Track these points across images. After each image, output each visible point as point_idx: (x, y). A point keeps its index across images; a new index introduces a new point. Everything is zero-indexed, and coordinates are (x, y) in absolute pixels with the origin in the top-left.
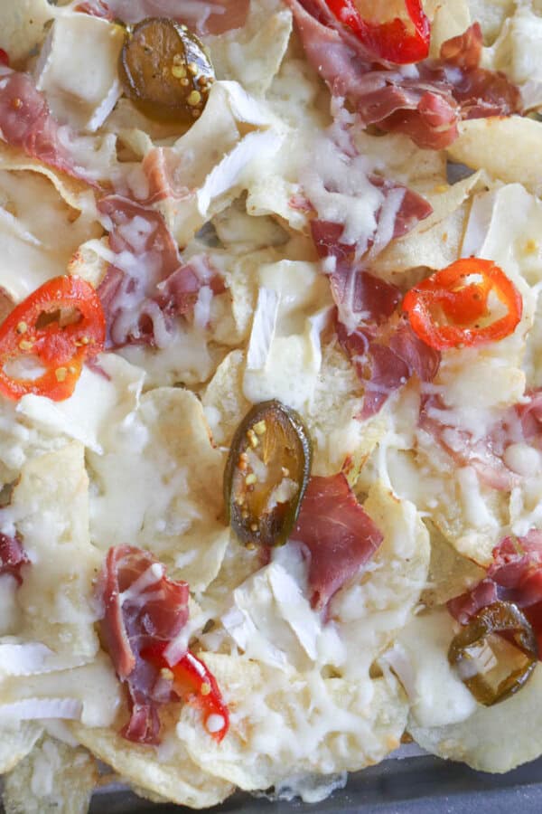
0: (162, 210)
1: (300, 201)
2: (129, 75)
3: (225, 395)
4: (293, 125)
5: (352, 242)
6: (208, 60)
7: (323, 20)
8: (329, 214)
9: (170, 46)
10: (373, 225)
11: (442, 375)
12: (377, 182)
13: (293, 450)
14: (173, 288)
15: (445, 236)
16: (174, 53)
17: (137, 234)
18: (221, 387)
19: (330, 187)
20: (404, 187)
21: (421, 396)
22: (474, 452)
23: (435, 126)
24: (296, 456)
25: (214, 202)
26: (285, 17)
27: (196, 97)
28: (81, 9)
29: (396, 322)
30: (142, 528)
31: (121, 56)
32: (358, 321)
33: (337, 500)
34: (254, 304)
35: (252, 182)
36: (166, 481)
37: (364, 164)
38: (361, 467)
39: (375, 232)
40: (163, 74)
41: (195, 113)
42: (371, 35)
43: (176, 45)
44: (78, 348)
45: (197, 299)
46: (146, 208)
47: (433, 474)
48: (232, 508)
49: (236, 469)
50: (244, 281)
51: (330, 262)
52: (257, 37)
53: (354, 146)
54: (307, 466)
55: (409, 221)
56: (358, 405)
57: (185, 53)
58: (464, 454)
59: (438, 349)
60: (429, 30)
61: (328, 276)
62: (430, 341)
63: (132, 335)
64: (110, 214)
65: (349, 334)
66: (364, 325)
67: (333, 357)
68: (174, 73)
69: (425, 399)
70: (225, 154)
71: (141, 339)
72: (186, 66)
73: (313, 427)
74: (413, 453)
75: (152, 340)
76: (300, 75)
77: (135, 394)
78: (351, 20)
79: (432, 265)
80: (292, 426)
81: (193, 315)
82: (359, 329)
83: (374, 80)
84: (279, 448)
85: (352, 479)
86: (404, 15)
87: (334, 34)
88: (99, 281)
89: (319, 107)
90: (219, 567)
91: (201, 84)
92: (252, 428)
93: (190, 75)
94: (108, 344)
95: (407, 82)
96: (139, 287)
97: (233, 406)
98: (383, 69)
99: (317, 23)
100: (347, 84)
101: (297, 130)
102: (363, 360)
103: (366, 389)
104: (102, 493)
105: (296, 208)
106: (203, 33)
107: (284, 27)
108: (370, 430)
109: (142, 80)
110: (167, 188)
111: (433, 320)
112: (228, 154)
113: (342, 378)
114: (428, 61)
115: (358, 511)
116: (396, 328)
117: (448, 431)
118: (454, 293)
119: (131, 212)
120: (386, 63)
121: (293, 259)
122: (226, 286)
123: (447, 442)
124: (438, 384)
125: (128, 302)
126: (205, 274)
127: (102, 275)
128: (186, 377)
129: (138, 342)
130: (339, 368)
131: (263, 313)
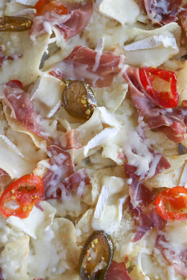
0: (70, 153)
1: (122, 156)
2: (65, 100)
3: (85, 225)
4: (123, 124)
5: (139, 174)
6: (95, 98)
7: (139, 89)
8: (132, 163)
9: (82, 92)
10: (148, 169)
11: (166, 228)
12: (151, 151)
13: (107, 251)
14: (71, 180)
15: (174, 175)
16: (83, 94)
17: (60, 160)
18: (84, 222)
19: (134, 151)
20: (161, 155)
21: (157, 235)
22: (175, 260)
23: (176, 135)
24: (107, 254)
25: (90, 150)
26: (126, 86)
27: (88, 112)
28: (51, 73)
29: (152, 207)
30: (47, 270)
31: (63, 93)
32: (138, 205)
33: (121, 272)
34: (100, 192)
35: (105, 146)
36: (58, 253)
37: (148, 142)
38: (131, 261)
39: (148, 171)
40: (78, 101)
41: (88, 117)
42: (157, 96)
43: (84, 91)
44: (33, 199)
45: (79, 185)
46: (65, 151)
47: (158, 265)
48: (81, 270)
49: (85, 255)
50: (97, 181)
51: (130, 181)
52: (113, 92)
53: (145, 135)
54: (111, 258)
55: (161, 169)
56: (133, 236)
57: (87, 95)
58: (171, 261)
59: (166, 219)
60: (178, 98)
61: (129, 185)
62: (163, 217)
63: (53, 196)
64: (51, 151)
65: (134, 209)
66: (139, 206)
67: (127, 215)
68: (82, 102)
69: (158, 237)
70: (96, 134)
71: (56, 197)
72: (87, 99)
73: (116, 242)
74: (152, 256)
75: (60, 198)
76: (128, 105)
77: (51, 219)
78: (150, 90)
79: (168, 186)
80: (107, 242)
81: (77, 191)
82: (137, 207)
83: (155, 112)
84: (102, 248)
85: (128, 265)
86: (169, 90)
87: (143, 94)
88: (44, 174)
89: (134, 117)
91: (90, 107)
92: (93, 241)
93: (87, 103)
94: (44, 198)
95: (168, 114)
96: (58, 178)
97: (87, 230)
98: (160, 108)
99: (137, 90)
100: (145, 113)
101: (124, 126)
102: (138, 218)
103: (137, 230)
104: (34, 254)
105: (121, 158)
106: (94, 86)
107: (125, 90)
108: (137, 246)
109: (70, 102)
110: (73, 145)
111: (165, 209)
112: (98, 135)
113: (129, 225)
114: (176, 108)
115: (128, 277)
116: (151, 209)
117: (166, 250)
118: (175, 198)
119: (59, 152)
120: (161, 106)
121: (116, 176)
122: (90, 183)
123: (165, 255)
124: (165, 231)
125: (53, 183)
126: (83, 176)
127: (45, 173)
128: (71, 214)
129: (54, 198)
130: (128, 220)
131: (103, 195)
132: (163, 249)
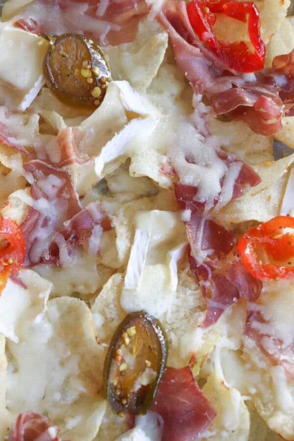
0: (69, 172)
1: (168, 169)
2: (51, 73)
3: (107, 306)
4: (165, 112)
5: (202, 200)
6: (107, 64)
7: (190, 40)
8: (188, 180)
9: (80, 55)
10: (218, 188)
11: (263, 298)
12: (223, 157)
13: (154, 349)
14: (75, 226)
15: (270, 197)
16: (83, 59)
17: (51, 187)
18: (107, 299)
19: (190, 159)
20: (242, 161)
21: (248, 312)
22: (284, 355)
23: (266, 120)
24: (156, 353)
25: (106, 165)
26: (163, 37)
27: (97, 91)
28: (18, 25)
29: (232, 259)
30: (44, 398)
31: (45, 61)
32: (205, 257)
33: (185, 385)
34: (132, 240)
35: (134, 153)
36: (62, 364)
37: (215, 141)
38: (202, 363)
39: (220, 194)
40: (75, 74)
41: (96, 102)
42: (224, 52)
43: (85, 55)
44: (5, 266)
45: (91, 234)
46: (58, 170)
47: (254, 368)
48: (109, 388)
49: (113, 360)
50: (125, 223)
51: (187, 214)
52: (141, 51)
53: (207, 129)
54: (163, 361)
55: (244, 187)
56: (202, 317)
57: (91, 60)
58: (277, 356)
59: (261, 280)
60: (265, 51)
61: (185, 223)
62: (255, 274)
63: (44, 257)
64: (32, 172)
65: (198, 266)
66: (209, 259)
67: (186, 280)
68: (82, 73)
69: (250, 315)
70: (116, 133)
71: (50, 260)
72: (91, 69)
73: (170, 331)
74: (240, 353)
75: (58, 261)
76: (172, 76)
77: (44, 301)
78: (210, 41)
79: (259, 219)
80: (154, 331)
81: (88, 245)
82: (205, 262)
83: (224, 82)
84: (144, 345)
85: (196, 372)
86: (247, 39)
87: (197, 50)
88: (23, 218)
89: (184, 98)
90: (97, 430)
91: (101, 83)
92: (126, 332)
93: (94, 76)
94: (27, 263)
95: (247, 85)
96: (50, 223)
97: (112, 313)
98: (232, 75)
99: (185, 42)
100: (204, 85)
101: (168, 115)
102: (207, 284)
103: (208, 305)
104: (16, 371)
105: (165, 174)
106: (104, 44)
107: (162, 44)
108: (210, 335)
109: (59, 77)
110: (73, 157)
111: (258, 259)
112: (118, 133)
113: (191, 297)
114: (263, 71)
115: (199, 394)
116: (231, 263)
117: (265, 339)
118: (274, 239)
119: (47, 172)
120: (233, 71)
121: (161, 209)
122: (112, 226)
123: (264, 347)
124: (260, 303)
125: (42, 234)
126: (98, 216)
127: (24, 215)
128: (81, 289)
129: (47, 262)
130: (190, 289)
131: (138, 248)
132: (259, 337)
